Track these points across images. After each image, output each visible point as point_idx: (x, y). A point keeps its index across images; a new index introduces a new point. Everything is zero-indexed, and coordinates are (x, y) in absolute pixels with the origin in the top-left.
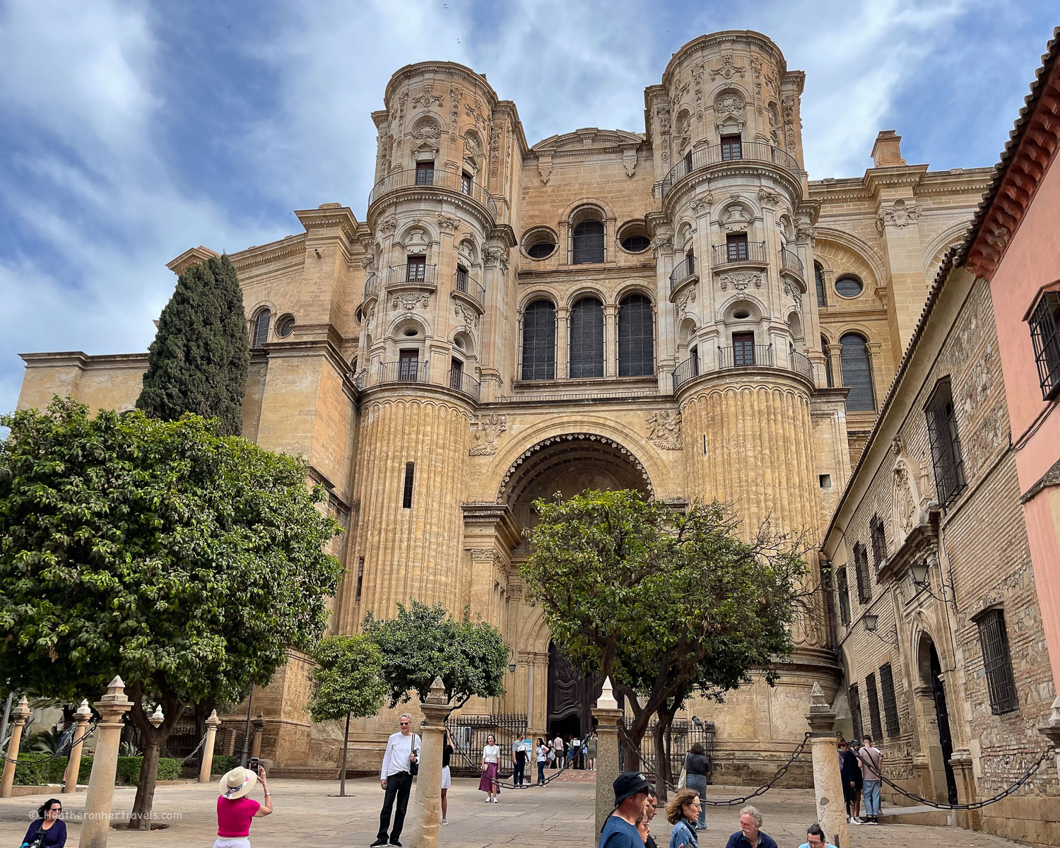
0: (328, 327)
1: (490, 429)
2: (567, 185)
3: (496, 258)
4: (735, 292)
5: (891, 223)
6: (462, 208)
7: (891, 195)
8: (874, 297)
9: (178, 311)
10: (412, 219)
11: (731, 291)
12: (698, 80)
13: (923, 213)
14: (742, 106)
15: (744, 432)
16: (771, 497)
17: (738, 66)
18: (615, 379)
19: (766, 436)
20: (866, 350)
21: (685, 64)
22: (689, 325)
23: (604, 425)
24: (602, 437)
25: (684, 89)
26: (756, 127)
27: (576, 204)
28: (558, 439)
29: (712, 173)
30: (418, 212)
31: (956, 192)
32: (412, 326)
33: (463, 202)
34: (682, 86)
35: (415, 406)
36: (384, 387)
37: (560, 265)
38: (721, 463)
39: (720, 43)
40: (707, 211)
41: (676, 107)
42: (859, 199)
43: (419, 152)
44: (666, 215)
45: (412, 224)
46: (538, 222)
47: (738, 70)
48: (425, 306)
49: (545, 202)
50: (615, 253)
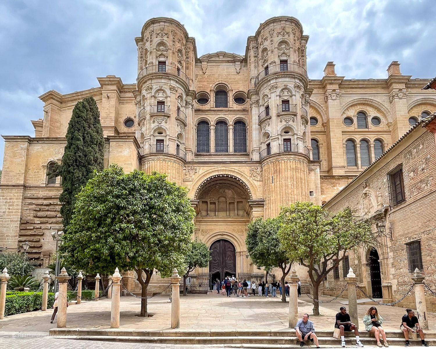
0: (114, 128)
1: (191, 172)
2: (213, 75)
3: (190, 104)
4: (285, 123)
5: (330, 98)
6: (178, 82)
7: (331, 87)
8: (322, 126)
9: (77, 121)
10: (158, 86)
11: (284, 123)
12: (272, 36)
13: (342, 95)
14: (288, 48)
15: (287, 176)
16: (296, 199)
17: (288, 32)
18: (233, 153)
19: (295, 177)
20: (317, 146)
21: (266, 28)
22: (267, 135)
23: (234, 171)
24: (233, 176)
25: (265, 39)
26: (293, 58)
27: (217, 83)
28: (216, 176)
29: (277, 75)
30: (161, 83)
31: (353, 88)
32: (161, 131)
33: (179, 80)
34: (265, 37)
35: (164, 162)
36: (151, 154)
37: (211, 108)
38: (279, 186)
39: (281, 21)
40: (275, 91)
41: (262, 46)
42: (319, 88)
43: (159, 57)
44: (256, 91)
45: (159, 88)
46: (202, 89)
47: (288, 33)
48: (166, 123)
49: (205, 81)
50: (232, 104)
